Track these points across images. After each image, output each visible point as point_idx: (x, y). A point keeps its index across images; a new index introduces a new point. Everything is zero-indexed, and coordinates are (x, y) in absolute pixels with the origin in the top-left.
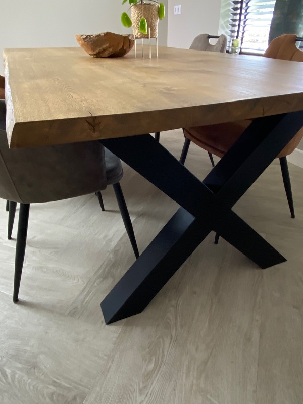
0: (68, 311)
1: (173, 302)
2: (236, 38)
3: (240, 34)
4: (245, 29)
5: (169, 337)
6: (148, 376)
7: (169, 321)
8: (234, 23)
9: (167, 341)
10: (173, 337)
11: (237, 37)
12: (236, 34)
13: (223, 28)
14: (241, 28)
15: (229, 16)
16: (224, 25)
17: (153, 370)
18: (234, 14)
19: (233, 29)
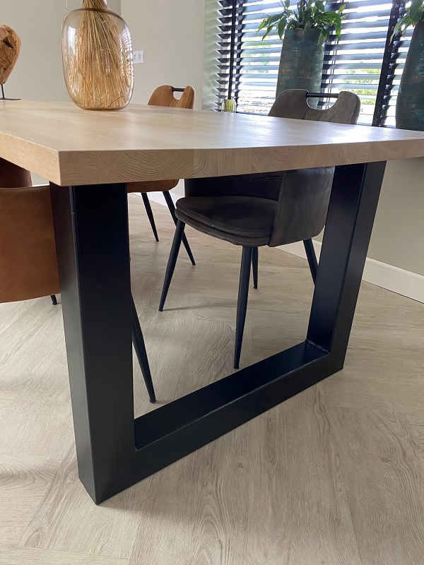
1: (211, 487)
2: (227, 98)
3: (233, 94)
4: (240, 87)
5: (217, 544)
7: (210, 518)
8: (222, 79)
9: (216, 552)
10: (224, 544)
11: (230, 98)
12: (226, 94)
13: (209, 85)
14: (233, 87)
15: (216, 69)
16: (210, 81)
18: (223, 67)
19: (222, 86)
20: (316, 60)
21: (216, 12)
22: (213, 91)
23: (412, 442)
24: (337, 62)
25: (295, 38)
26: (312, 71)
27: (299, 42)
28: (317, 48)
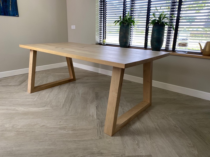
0: (98, 138)
4: (106, 36)
6: (138, 144)
8: (101, 34)
9: (136, 136)
12: (102, 38)
13: (97, 35)
15: (99, 31)
17: (138, 143)
18: (100, 31)
19: (101, 36)
20: (129, 31)
21: (98, 17)
22: (98, 37)
23: (167, 116)
24: (133, 31)
25: (123, 26)
26: (128, 33)
27: (125, 27)
28: (129, 28)
